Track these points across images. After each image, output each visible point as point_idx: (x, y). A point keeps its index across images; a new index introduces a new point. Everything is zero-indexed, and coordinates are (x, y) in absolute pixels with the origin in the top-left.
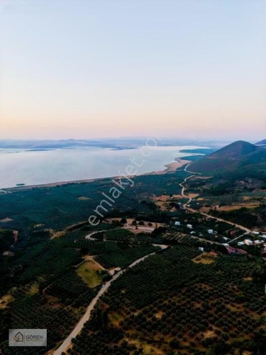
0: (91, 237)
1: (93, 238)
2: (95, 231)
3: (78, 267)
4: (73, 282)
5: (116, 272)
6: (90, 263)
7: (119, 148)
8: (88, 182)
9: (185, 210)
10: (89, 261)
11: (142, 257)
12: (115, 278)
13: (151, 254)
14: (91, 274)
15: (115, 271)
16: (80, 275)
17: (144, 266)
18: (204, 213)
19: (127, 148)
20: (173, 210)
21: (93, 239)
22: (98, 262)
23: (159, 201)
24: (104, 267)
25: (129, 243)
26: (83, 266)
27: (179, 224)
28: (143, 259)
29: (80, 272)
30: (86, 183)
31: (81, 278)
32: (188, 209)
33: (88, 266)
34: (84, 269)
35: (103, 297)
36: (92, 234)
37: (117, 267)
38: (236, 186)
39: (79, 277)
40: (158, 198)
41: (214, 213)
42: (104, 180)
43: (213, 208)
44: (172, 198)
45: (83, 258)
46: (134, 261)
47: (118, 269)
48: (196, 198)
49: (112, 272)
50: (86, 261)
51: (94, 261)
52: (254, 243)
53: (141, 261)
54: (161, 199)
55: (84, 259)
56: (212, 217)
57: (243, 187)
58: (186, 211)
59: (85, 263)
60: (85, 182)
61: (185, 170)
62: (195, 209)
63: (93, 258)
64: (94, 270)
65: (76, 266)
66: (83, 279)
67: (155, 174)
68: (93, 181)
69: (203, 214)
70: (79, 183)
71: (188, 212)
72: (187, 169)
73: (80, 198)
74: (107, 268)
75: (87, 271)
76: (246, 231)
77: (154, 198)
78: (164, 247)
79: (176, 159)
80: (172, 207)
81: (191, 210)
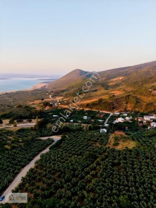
9: (57, 107)
20: (47, 108)
23: (33, 104)
25: (5, 144)
32: (60, 106)
40: (32, 103)
44: (43, 101)
48: (63, 99)
52: (125, 120)
54: (34, 103)
56: (80, 108)
58: (59, 108)
61: (46, 87)
62: (66, 105)
71: (60, 108)
72: (47, 87)
76: (110, 114)
77: (29, 103)
80: (46, 107)
81: (62, 106)
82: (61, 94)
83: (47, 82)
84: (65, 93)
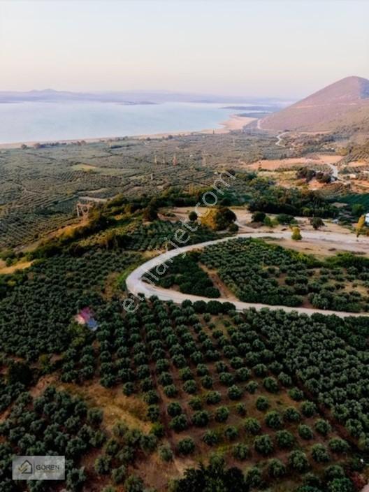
9: (349, 186)
20: (316, 186)
23: (261, 170)
32: (357, 183)
40: (255, 166)
48: (344, 163)
60: (81, 141)
77: (246, 166)
80: (307, 181)
81: (366, 184)
82: (326, 147)
83: (251, 114)
84: (340, 145)
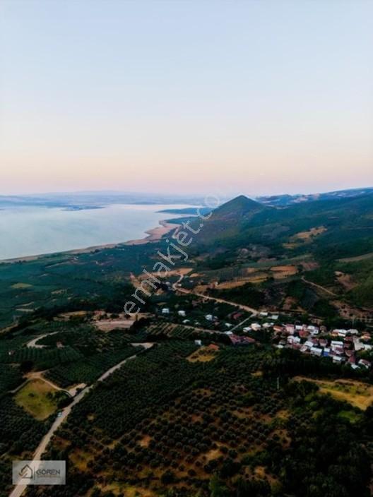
0: (36, 343)
1: (41, 344)
2: (43, 333)
3: (18, 391)
4: (10, 417)
5: (79, 391)
6: (37, 382)
7: (76, 208)
8: (27, 260)
9: (175, 292)
10: (35, 381)
11: (117, 363)
12: (77, 400)
13: (131, 358)
14: (40, 399)
15: (77, 389)
16: (21, 403)
17: (121, 376)
18: (200, 293)
19: (88, 208)
20: (159, 293)
21: (41, 347)
22: (51, 380)
24: (61, 386)
25: (97, 347)
26: (25, 389)
27: (168, 312)
28: (118, 366)
29: (21, 399)
30: (24, 262)
31: (22, 408)
32: (179, 290)
33: (33, 388)
34: (27, 394)
35: (60, 430)
36: (37, 340)
37: (80, 383)
38: (237, 256)
39: (19, 407)
41: (212, 292)
42: (54, 256)
43: (211, 286)
45: (24, 377)
46: (106, 371)
47: (82, 386)
48: (189, 274)
49: (72, 392)
50: (29, 382)
51: (44, 380)
52: (262, 326)
53: (117, 370)
55: (26, 379)
56: (211, 298)
57: (246, 257)
58: (177, 294)
59: (29, 384)
60: (22, 260)
62: (189, 289)
63: (42, 374)
64: (44, 394)
65: (13, 392)
66: (27, 409)
67: (131, 244)
68: (36, 258)
69: (198, 295)
70: (12, 262)
71: (180, 295)
73: (16, 286)
74: (65, 387)
75: (32, 395)
76: (252, 313)
78: (148, 345)
79: (160, 223)
81: (183, 291)
84: (199, 259)
